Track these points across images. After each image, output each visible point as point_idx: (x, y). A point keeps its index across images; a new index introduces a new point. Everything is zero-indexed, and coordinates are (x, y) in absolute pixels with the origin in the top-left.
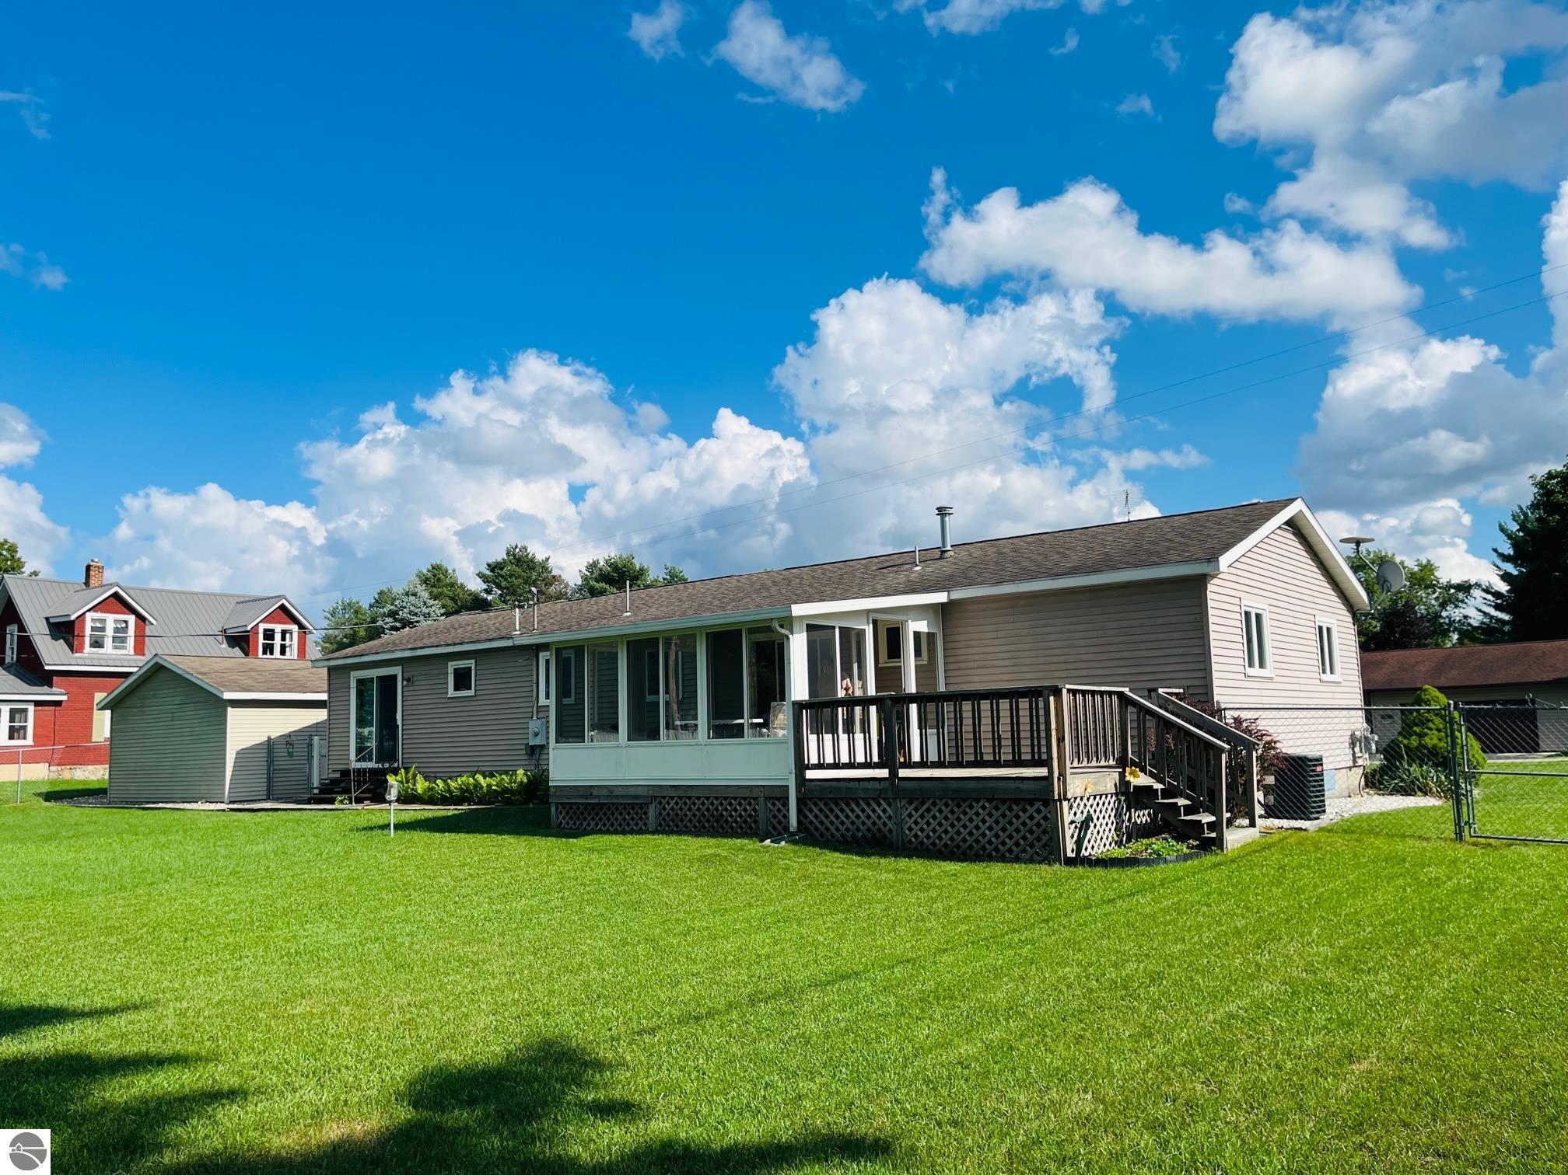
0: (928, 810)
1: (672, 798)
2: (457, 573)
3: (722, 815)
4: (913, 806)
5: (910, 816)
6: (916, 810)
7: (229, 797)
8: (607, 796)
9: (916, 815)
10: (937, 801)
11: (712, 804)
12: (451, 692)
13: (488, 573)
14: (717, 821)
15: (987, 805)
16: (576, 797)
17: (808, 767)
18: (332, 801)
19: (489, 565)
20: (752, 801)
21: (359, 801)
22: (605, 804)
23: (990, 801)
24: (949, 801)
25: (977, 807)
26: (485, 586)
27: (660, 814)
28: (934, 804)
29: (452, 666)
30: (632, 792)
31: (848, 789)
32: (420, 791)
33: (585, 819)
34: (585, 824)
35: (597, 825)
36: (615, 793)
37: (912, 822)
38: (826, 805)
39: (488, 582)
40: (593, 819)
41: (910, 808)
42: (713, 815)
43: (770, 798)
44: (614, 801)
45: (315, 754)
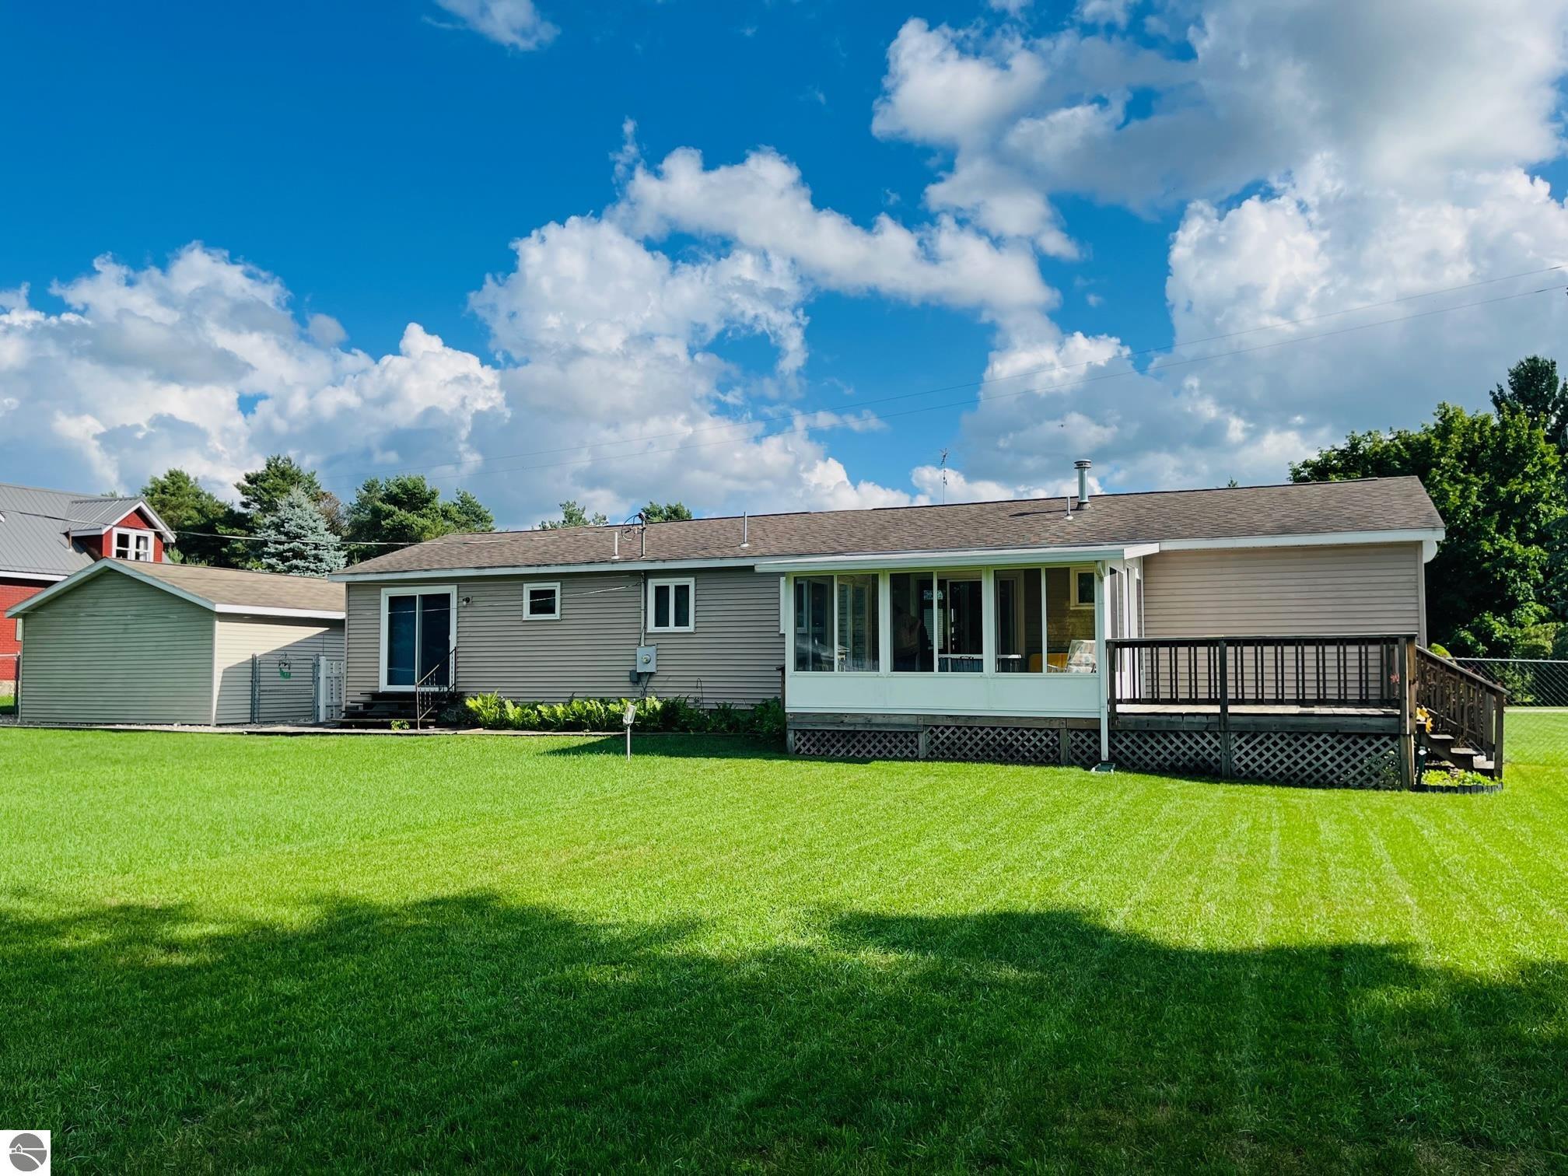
0: (1261, 743)
1: (948, 727)
2: (199, 483)
3: (1011, 745)
4: (1244, 739)
5: (1240, 748)
6: (1247, 742)
7: (217, 719)
8: (865, 725)
9: (1247, 748)
10: (1272, 735)
11: (999, 734)
12: (526, 614)
13: (246, 484)
14: (1006, 751)
15: (1329, 738)
16: (824, 724)
17: (1120, 702)
18: (388, 726)
19: (247, 477)
20: (1050, 732)
21: (424, 726)
22: (860, 732)
23: (1333, 735)
24: (1285, 735)
25: (1318, 740)
26: (244, 499)
27: (932, 743)
28: (1268, 737)
29: (528, 588)
30: (895, 720)
31: (1169, 722)
32: (511, 717)
33: (833, 746)
34: (833, 751)
35: (848, 752)
36: (873, 721)
37: (1240, 752)
38: (1139, 736)
39: (247, 494)
40: (843, 746)
41: (1241, 741)
42: (1000, 745)
43: (1072, 730)
44: (875, 729)
45: (322, 675)
